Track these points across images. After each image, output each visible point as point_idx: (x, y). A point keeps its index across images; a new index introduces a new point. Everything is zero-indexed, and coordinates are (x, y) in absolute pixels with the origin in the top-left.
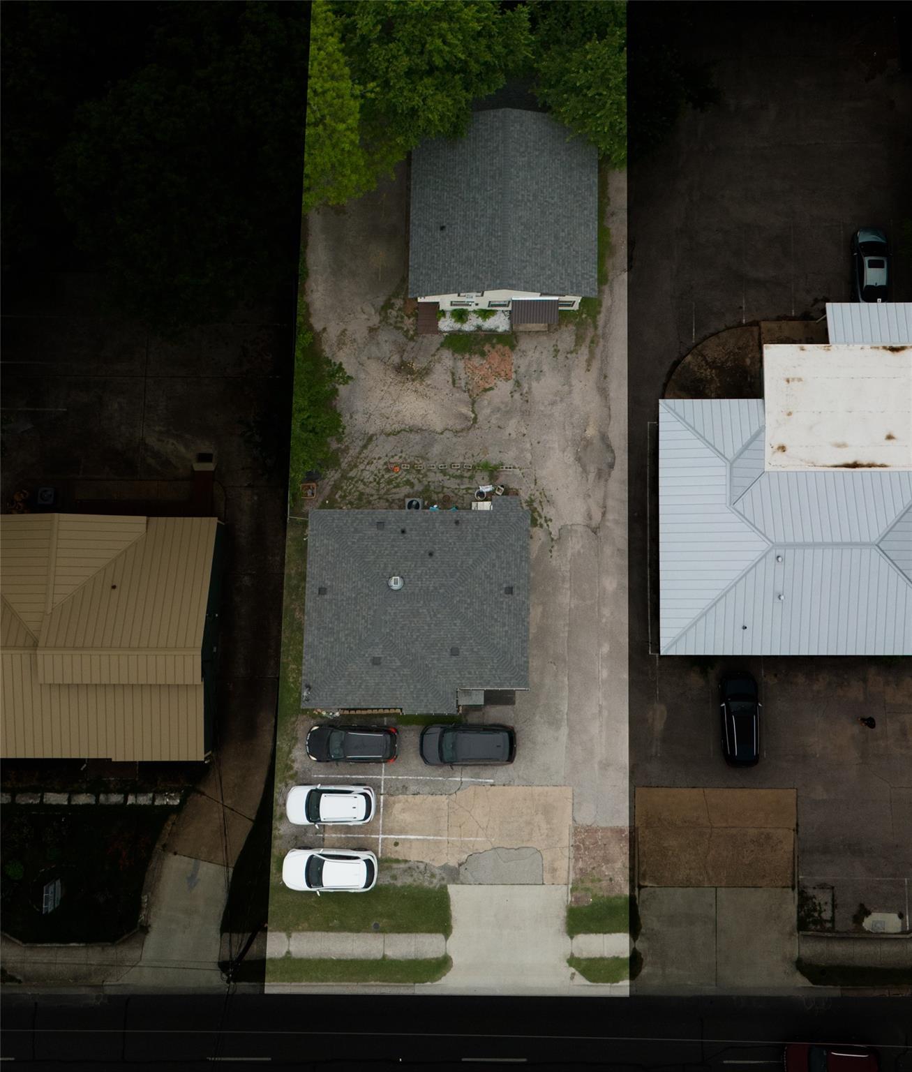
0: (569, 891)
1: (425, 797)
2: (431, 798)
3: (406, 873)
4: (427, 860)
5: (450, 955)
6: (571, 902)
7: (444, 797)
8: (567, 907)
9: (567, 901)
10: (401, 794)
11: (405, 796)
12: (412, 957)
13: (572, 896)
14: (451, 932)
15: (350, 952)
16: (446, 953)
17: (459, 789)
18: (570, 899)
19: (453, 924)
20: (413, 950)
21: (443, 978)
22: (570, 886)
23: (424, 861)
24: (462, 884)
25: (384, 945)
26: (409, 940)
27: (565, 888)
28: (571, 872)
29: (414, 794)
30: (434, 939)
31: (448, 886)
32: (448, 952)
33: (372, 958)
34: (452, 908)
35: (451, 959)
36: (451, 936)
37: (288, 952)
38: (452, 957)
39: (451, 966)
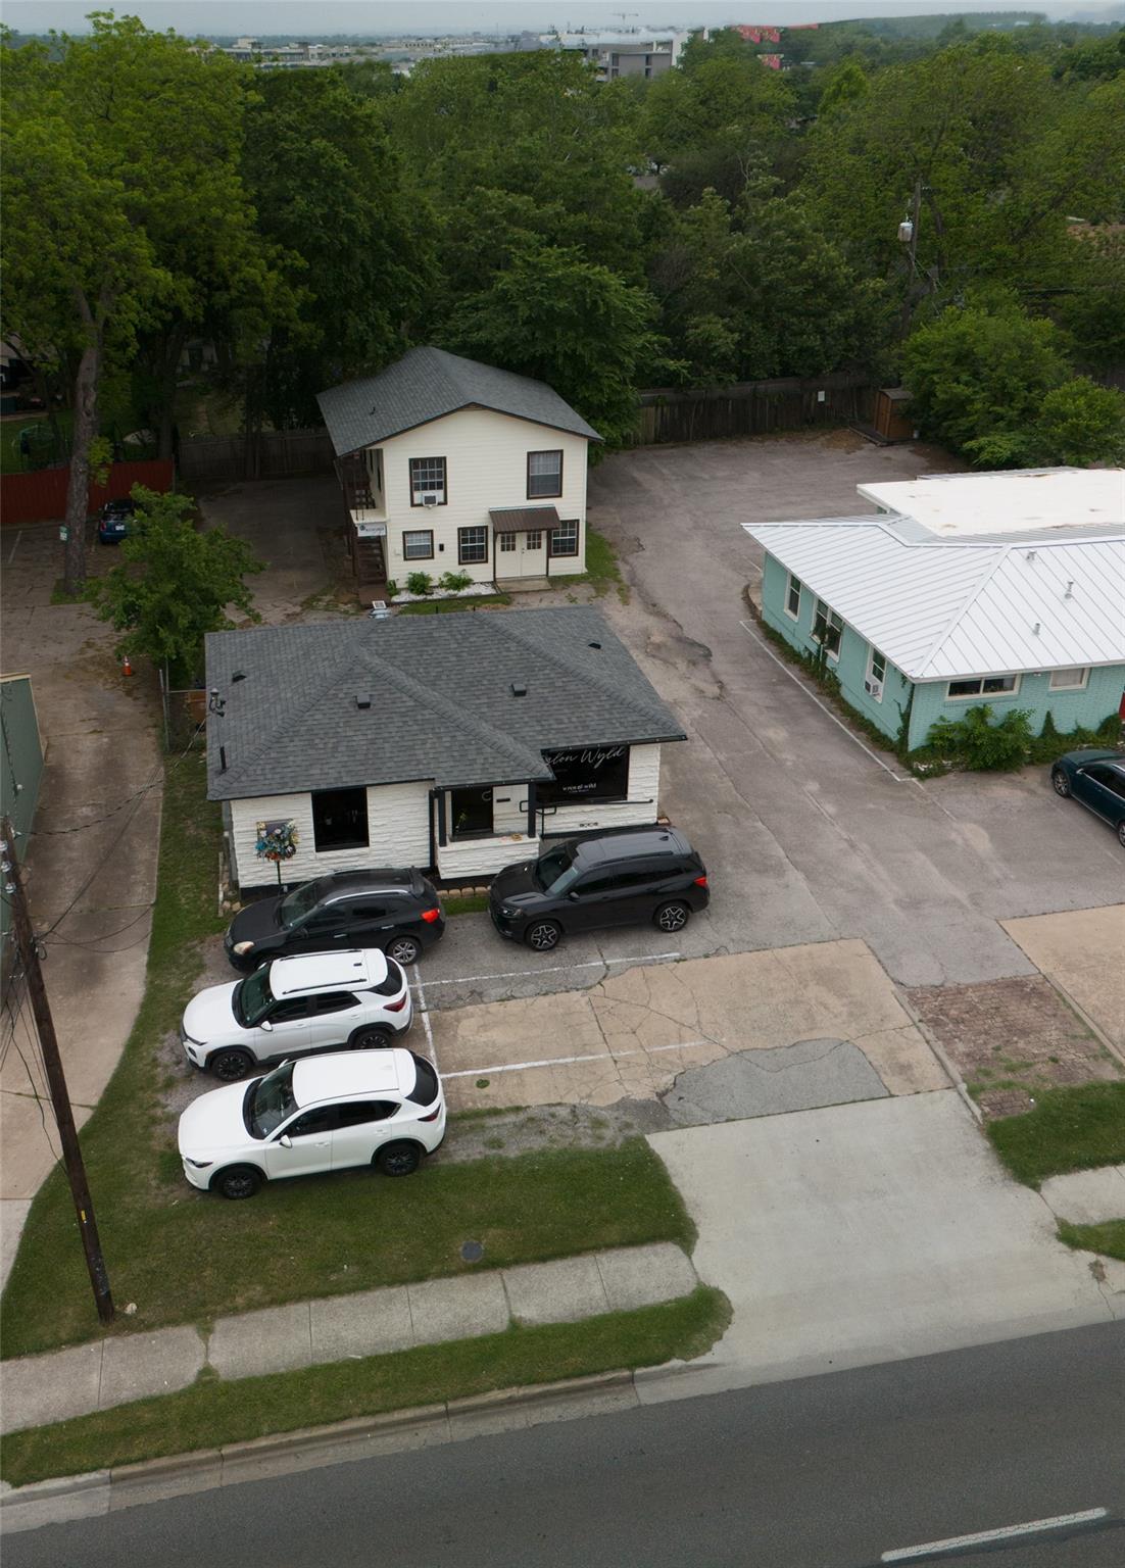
0: (966, 1096)
1: (529, 1001)
2: (543, 1001)
3: (525, 1130)
4: (572, 1099)
5: (713, 1284)
6: (984, 1115)
7: (575, 995)
8: (980, 1129)
9: (974, 1117)
10: (470, 1004)
11: (482, 1006)
12: (602, 1309)
13: (979, 1104)
14: (695, 1235)
15: (406, 1332)
16: (699, 1283)
17: (604, 977)
18: (977, 1112)
19: (692, 1213)
20: (597, 1291)
21: (717, 1346)
22: (963, 1087)
23: (564, 1101)
24: (682, 1127)
25: (507, 1297)
26: (579, 1273)
27: (952, 1095)
28: (949, 1063)
29: (503, 1000)
30: (653, 1258)
31: (647, 1137)
32: (702, 1280)
33: (478, 1333)
34: (675, 1181)
35: (721, 1293)
36: (699, 1242)
37: (207, 1371)
38: (721, 1288)
39: (731, 1311)
